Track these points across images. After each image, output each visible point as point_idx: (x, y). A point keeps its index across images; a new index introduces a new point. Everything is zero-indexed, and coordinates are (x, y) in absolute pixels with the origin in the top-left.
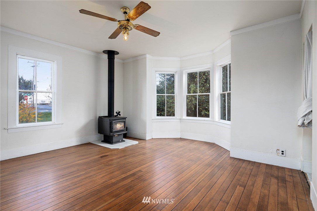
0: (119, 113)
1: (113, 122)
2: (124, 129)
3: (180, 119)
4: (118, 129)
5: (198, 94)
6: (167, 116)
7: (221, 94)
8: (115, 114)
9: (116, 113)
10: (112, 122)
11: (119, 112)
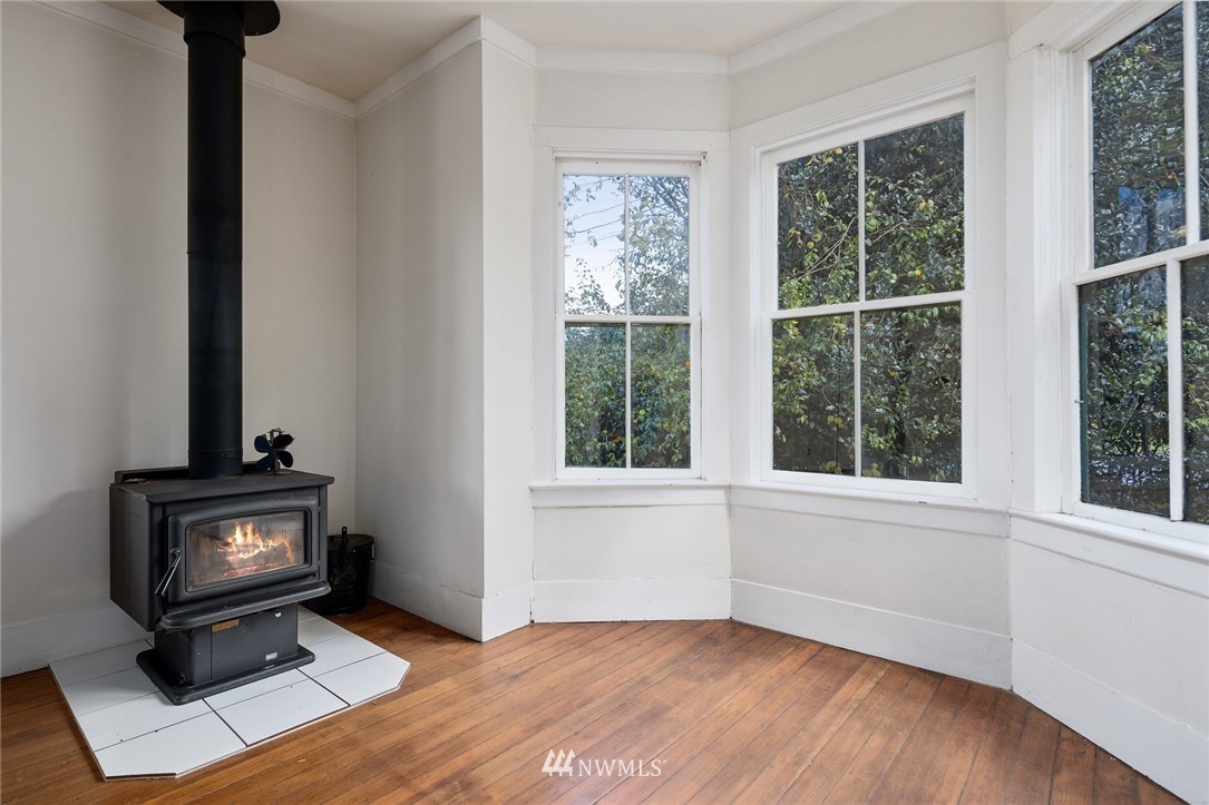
0: (277, 446)
1: (186, 519)
2: (306, 569)
3: (730, 487)
4: (241, 573)
5: (862, 304)
6: (637, 463)
7: (1081, 288)
8: (251, 454)
9: (260, 443)
10: (176, 525)
11: (287, 439)
